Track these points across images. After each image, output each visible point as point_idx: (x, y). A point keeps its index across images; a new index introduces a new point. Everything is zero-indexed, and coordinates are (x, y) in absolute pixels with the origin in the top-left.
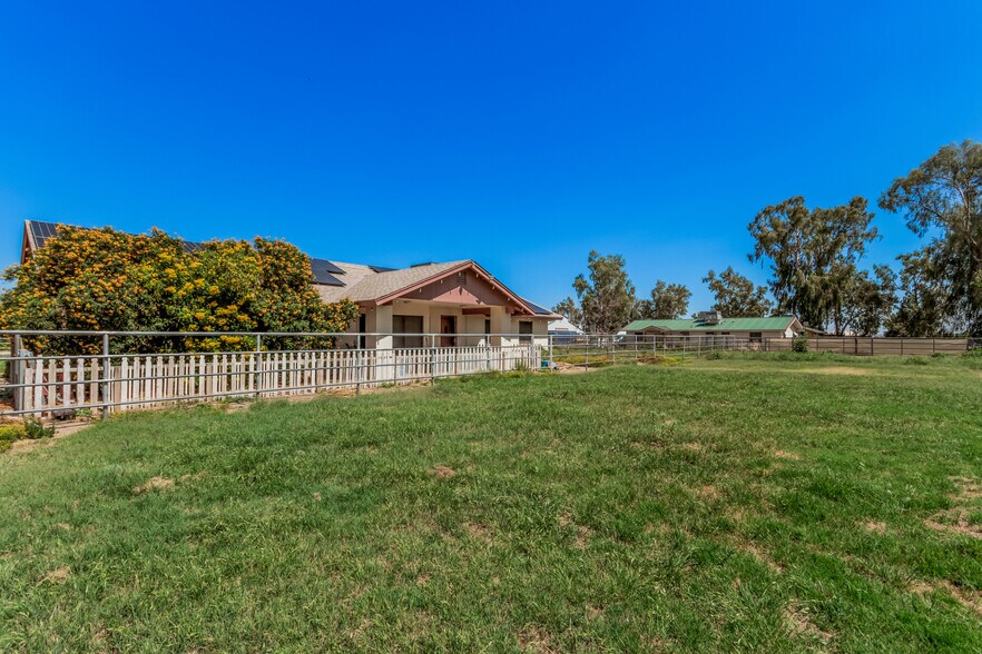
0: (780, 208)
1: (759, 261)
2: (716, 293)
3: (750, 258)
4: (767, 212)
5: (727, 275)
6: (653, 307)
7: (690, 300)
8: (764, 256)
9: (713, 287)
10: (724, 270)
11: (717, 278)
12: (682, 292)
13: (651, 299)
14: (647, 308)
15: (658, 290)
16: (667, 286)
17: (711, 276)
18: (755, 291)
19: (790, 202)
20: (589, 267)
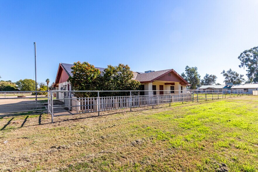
0: (250, 51)
1: (243, 67)
2: (225, 77)
3: (240, 66)
4: (245, 52)
5: (230, 71)
6: (204, 82)
7: (216, 79)
8: (245, 66)
9: (224, 75)
10: (228, 70)
11: (226, 72)
12: (214, 77)
13: (204, 79)
14: (203, 82)
15: (206, 76)
16: (209, 76)
17: (224, 72)
18: (239, 76)
19: (254, 48)
20: (186, 71)
